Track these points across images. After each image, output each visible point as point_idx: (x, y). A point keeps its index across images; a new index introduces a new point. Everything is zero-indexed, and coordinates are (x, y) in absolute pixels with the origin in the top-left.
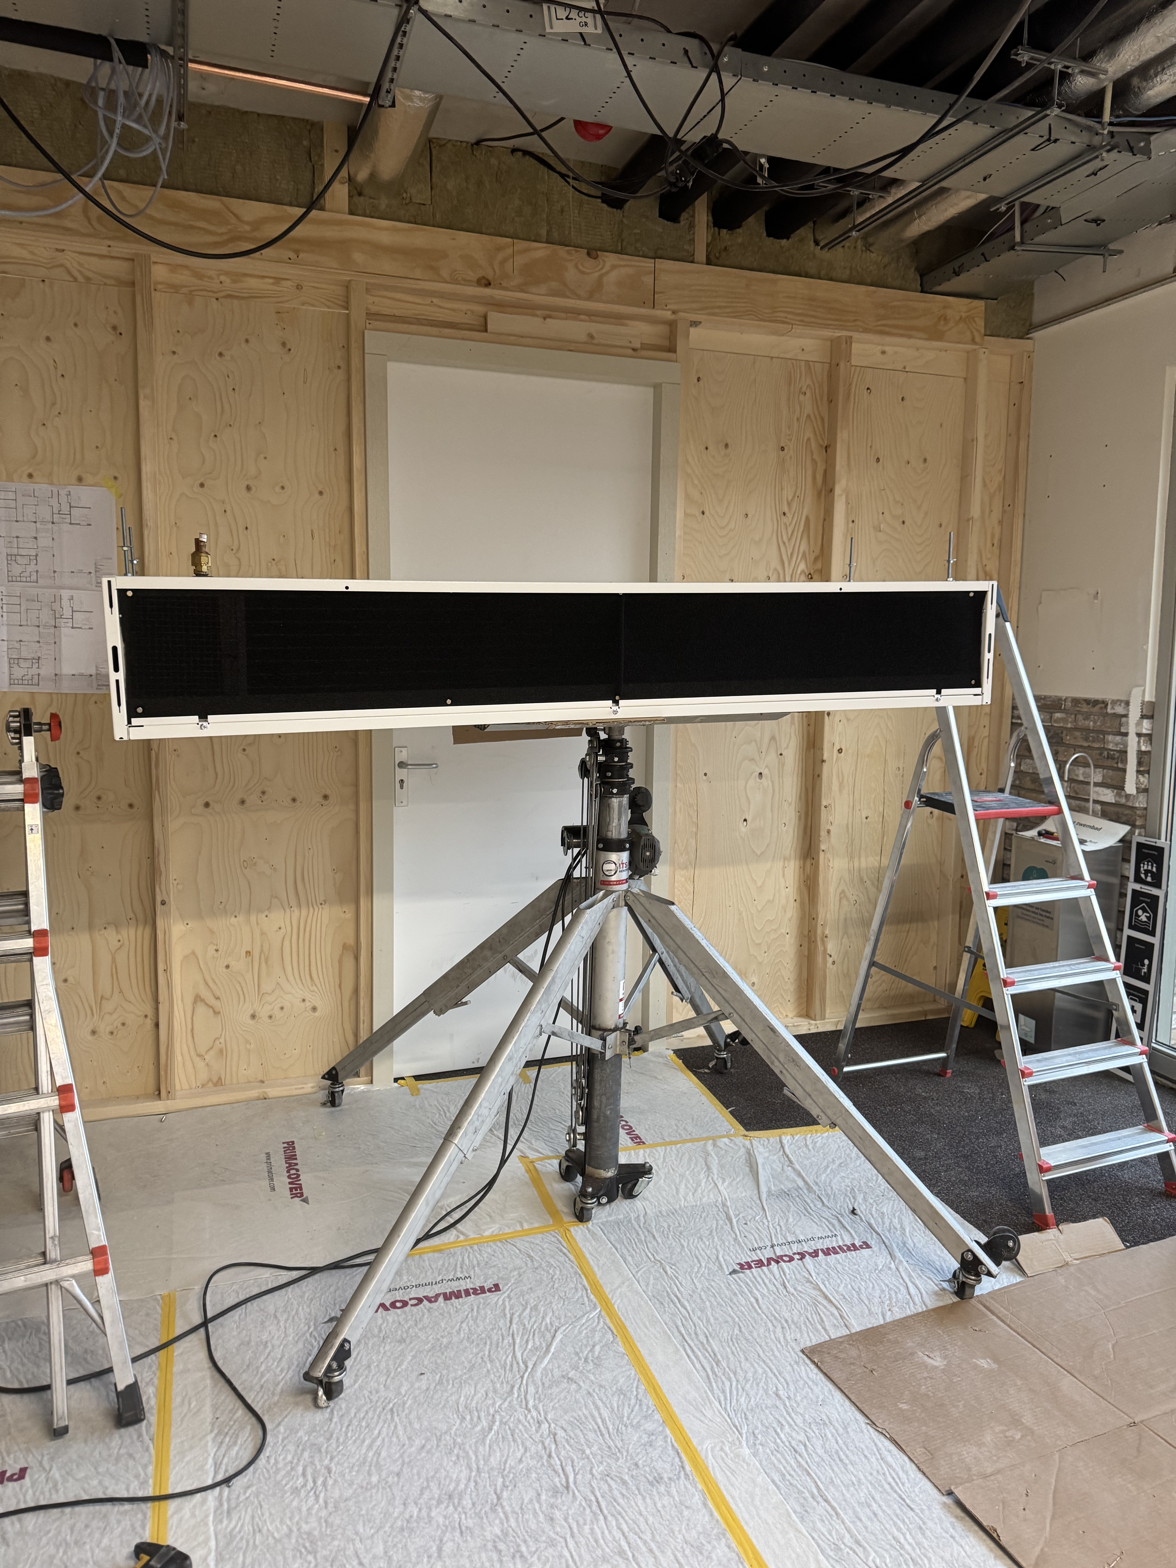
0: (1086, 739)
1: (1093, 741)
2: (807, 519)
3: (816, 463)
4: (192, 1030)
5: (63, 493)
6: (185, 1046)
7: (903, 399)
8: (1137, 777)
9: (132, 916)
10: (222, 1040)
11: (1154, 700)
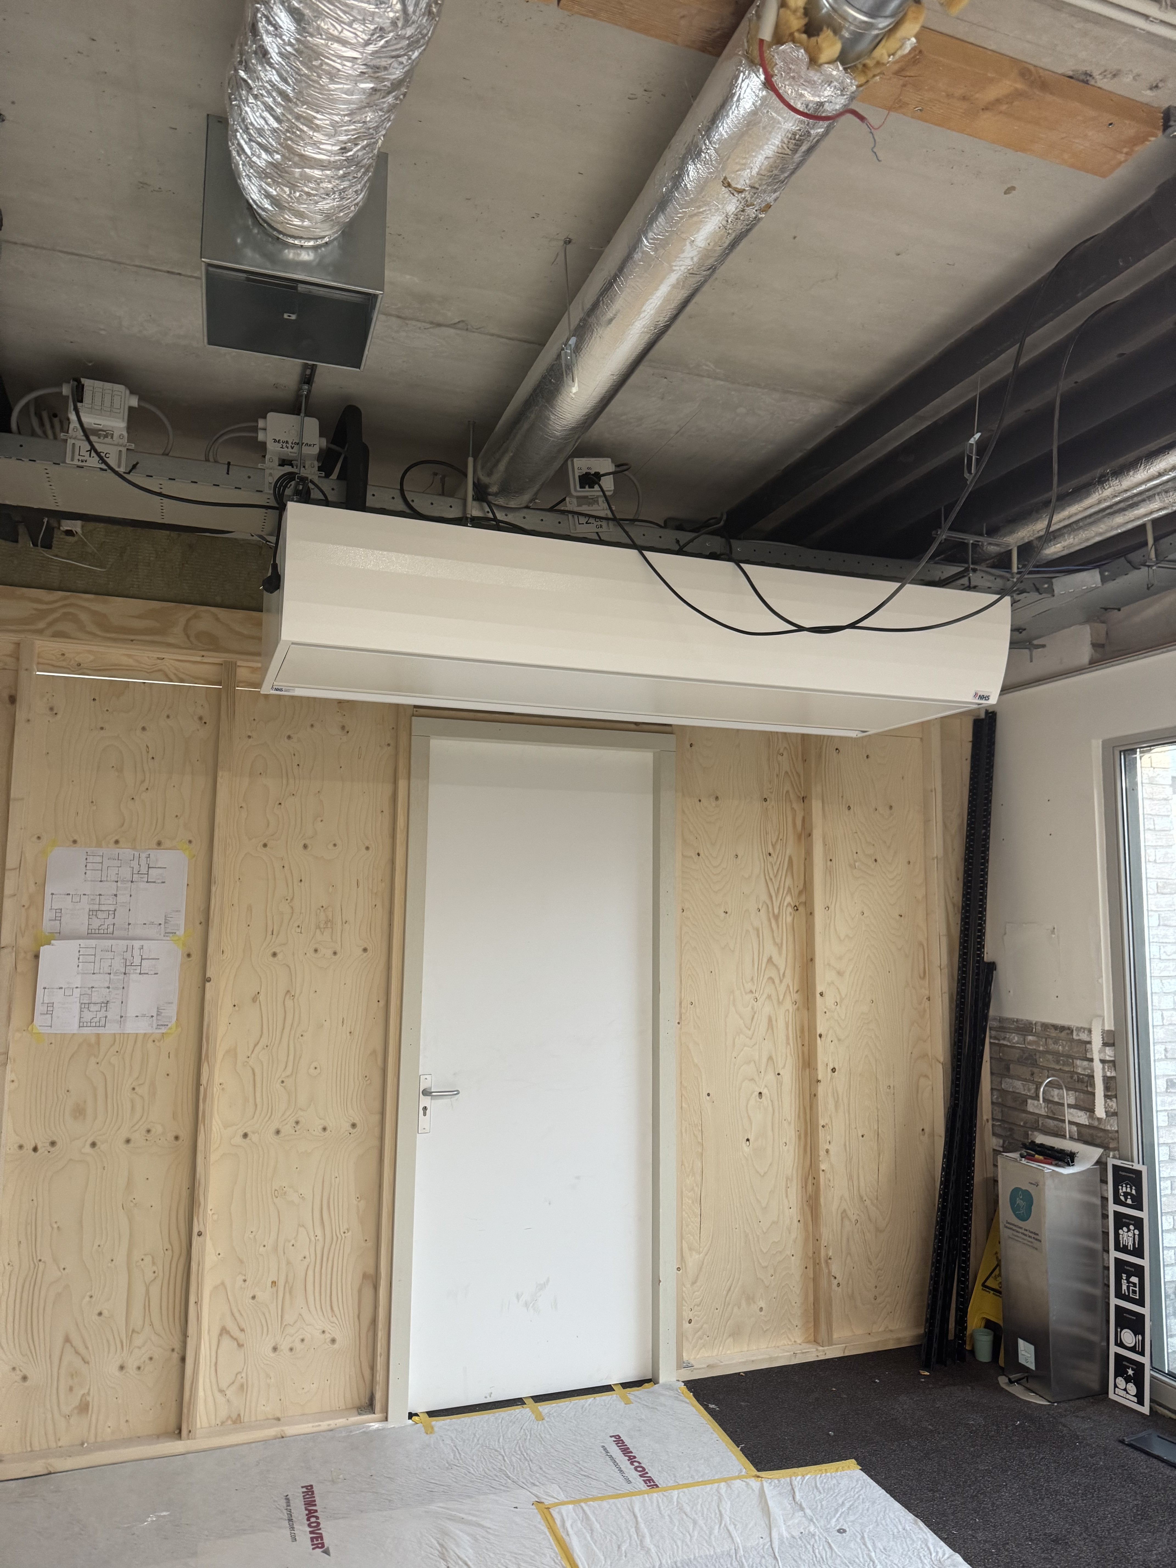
0: (1058, 1062)
1: (1063, 1065)
2: (790, 858)
3: (795, 811)
4: (216, 1363)
5: (143, 856)
6: (208, 1380)
7: (867, 757)
8: (1106, 1102)
9: (169, 1247)
10: (244, 1375)
11: (1113, 1029)
